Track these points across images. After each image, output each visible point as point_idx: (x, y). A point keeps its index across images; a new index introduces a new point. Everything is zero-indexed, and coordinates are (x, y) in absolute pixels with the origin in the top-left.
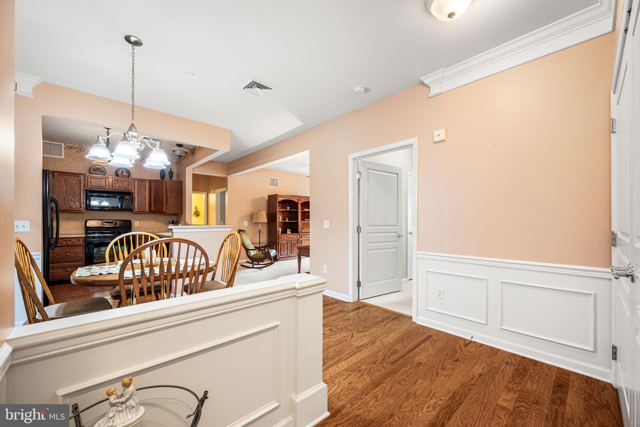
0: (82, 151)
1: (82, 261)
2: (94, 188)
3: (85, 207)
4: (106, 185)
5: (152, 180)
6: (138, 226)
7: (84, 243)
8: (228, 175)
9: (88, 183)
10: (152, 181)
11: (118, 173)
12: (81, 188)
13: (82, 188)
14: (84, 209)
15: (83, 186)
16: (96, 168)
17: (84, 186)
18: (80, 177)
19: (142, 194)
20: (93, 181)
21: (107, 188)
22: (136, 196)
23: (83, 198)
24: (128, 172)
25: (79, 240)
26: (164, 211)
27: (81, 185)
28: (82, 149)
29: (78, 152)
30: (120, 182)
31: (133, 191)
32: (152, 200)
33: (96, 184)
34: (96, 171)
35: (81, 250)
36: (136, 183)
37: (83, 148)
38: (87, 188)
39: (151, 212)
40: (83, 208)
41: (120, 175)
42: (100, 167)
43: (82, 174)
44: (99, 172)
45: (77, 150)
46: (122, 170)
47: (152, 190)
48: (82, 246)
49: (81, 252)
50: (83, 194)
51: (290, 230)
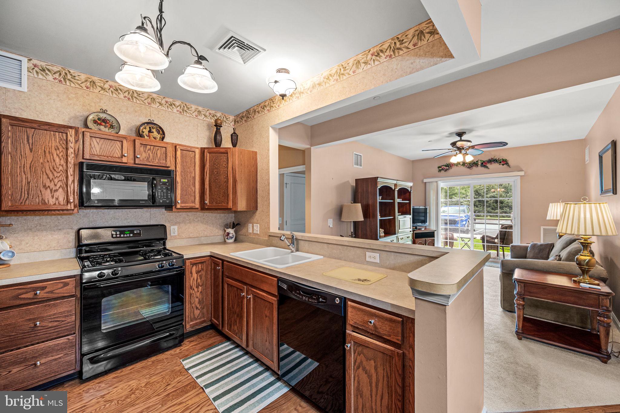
0: (69, 80)
1: (74, 334)
2: (99, 159)
3: (77, 202)
4: (123, 156)
5: (205, 148)
6: (176, 234)
7: (78, 289)
8: (312, 145)
9: (83, 147)
10: (206, 150)
11: (143, 132)
12: (69, 159)
13: (71, 159)
14: (75, 206)
15: (73, 155)
16: (99, 119)
17: (76, 156)
18: (67, 134)
19: (189, 176)
20: (95, 143)
21: (124, 160)
22: (178, 179)
23: (74, 181)
24: (161, 132)
25: (66, 284)
26: (229, 207)
27: (69, 152)
28: (69, 77)
29: (60, 81)
30: (150, 149)
31: (172, 168)
32: (207, 186)
33: (102, 150)
34: (101, 124)
35: (71, 306)
36: (179, 153)
37: (71, 75)
38: (83, 158)
39: (203, 208)
40: (72, 204)
41: (146, 137)
42: (108, 118)
43: (71, 128)
44: (105, 127)
45: (57, 76)
46: (150, 128)
47: (206, 168)
48: (72, 296)
49: (71, 311)
50: (72, 173)
51: (383, 230)
